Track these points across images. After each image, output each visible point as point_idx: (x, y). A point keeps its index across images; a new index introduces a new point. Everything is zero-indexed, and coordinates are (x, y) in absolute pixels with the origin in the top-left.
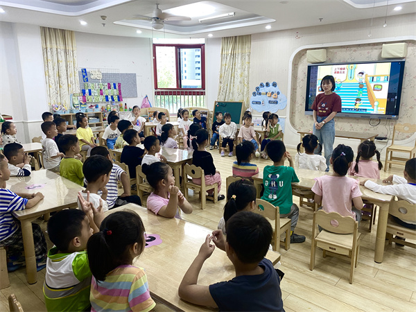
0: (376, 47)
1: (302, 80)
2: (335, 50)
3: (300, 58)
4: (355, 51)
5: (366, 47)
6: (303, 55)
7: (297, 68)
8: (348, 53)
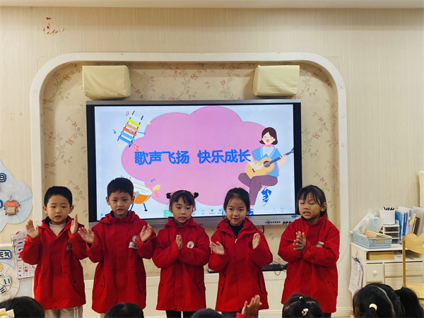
0: (237, 71)
1: (70, 142)
2: (150, 72)
3: (58, 84)
4: (194, 76)
5: (217, 71)
6: (66, 77)
7: (51, 110)
8: (180, 79)
